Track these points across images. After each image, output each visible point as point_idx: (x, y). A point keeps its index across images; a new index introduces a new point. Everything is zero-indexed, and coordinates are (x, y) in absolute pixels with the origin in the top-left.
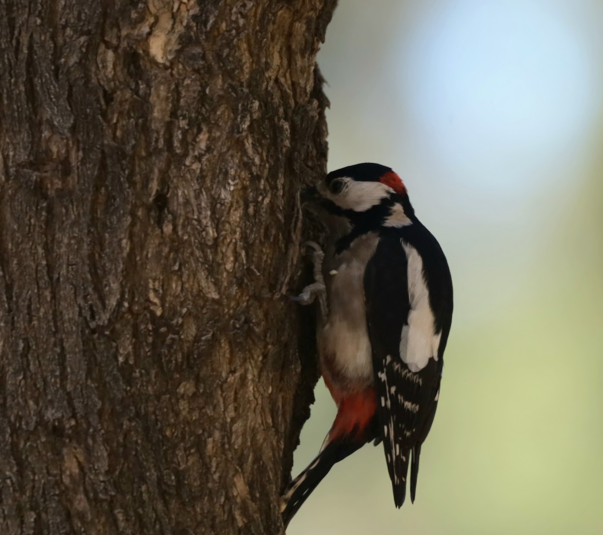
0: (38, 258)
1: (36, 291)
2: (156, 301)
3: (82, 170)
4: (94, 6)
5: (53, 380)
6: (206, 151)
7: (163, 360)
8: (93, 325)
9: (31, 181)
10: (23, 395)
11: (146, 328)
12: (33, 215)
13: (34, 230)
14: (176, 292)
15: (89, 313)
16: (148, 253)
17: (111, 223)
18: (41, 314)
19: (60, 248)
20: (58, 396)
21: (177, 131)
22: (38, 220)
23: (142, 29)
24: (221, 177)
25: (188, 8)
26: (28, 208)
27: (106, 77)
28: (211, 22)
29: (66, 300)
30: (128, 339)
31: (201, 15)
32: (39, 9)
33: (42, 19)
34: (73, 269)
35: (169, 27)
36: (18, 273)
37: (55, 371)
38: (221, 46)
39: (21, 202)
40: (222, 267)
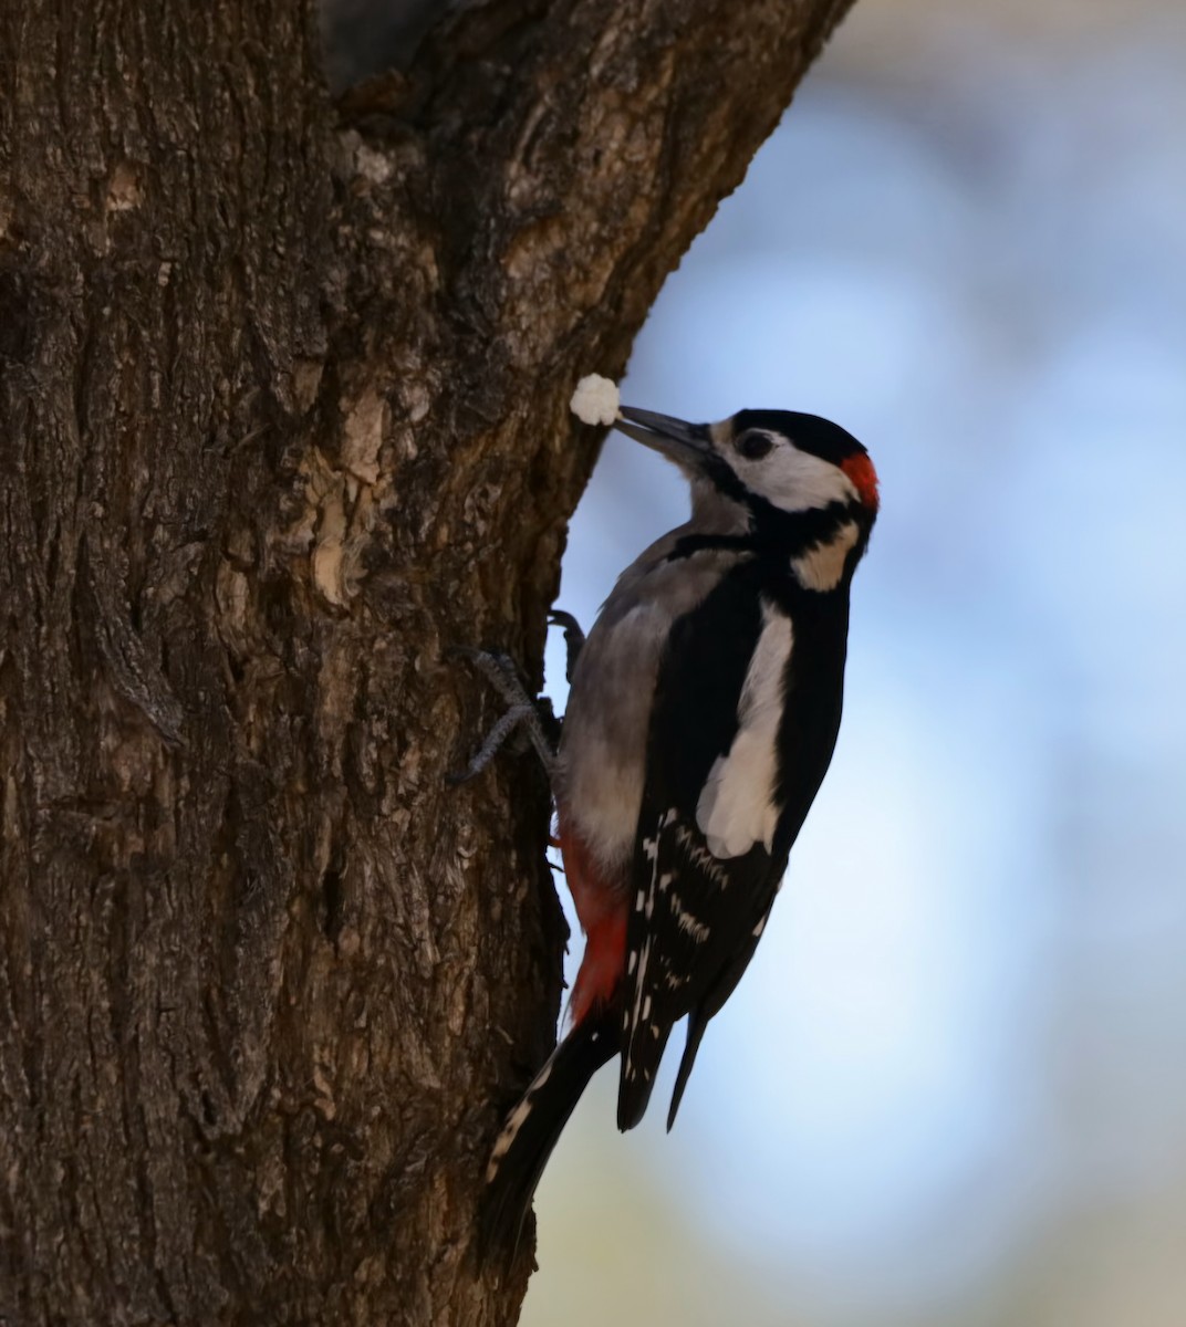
0: (92, 996)
1: (89, 1061)
2: (325, 1088)
3: (188, 816)
4: (210, 481)
5: (125, 1245)
6: (419, 787)
7: (337, 1210)
8: (212, 1133)
9: (87, 837)
10: (66, 1274)
11: (311, 1143)
12: (84, 906)
13: (85, 939)
14: (358, 1074)
15: (203, 1109)
16: (311, 990)
17: (248, 925)
18: (99, 1110)
19: (139, 974)
20: (138, 1278)
21: (368, 744)
22: (95, 916)
23: (300, 534)
24: (444, 840)
25: (376, 494)
26: (74, 891)
27: (234, 628)
28: (427, 524)
29: (150, 1081)
30: (277, 1164)
31: (403, 511)
32: (100, 485)
33: (105, 505)
34: (168, 1018)
35: (341, 532)
36: (50, 1024)
37: (130, 1228)
38: (442, 575)
39: (60, 879)
40: (443, 1025)
